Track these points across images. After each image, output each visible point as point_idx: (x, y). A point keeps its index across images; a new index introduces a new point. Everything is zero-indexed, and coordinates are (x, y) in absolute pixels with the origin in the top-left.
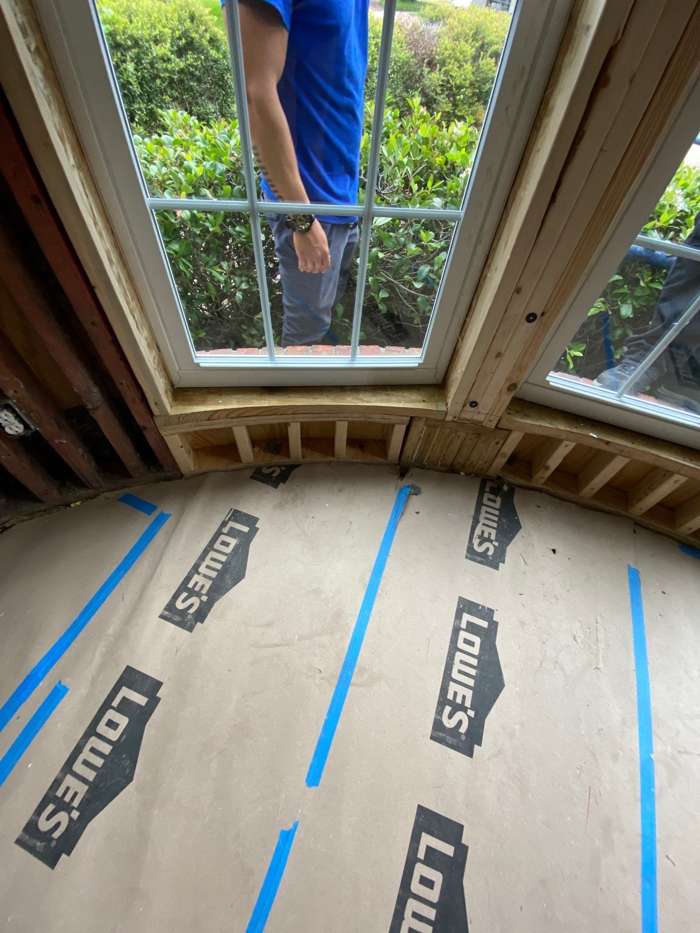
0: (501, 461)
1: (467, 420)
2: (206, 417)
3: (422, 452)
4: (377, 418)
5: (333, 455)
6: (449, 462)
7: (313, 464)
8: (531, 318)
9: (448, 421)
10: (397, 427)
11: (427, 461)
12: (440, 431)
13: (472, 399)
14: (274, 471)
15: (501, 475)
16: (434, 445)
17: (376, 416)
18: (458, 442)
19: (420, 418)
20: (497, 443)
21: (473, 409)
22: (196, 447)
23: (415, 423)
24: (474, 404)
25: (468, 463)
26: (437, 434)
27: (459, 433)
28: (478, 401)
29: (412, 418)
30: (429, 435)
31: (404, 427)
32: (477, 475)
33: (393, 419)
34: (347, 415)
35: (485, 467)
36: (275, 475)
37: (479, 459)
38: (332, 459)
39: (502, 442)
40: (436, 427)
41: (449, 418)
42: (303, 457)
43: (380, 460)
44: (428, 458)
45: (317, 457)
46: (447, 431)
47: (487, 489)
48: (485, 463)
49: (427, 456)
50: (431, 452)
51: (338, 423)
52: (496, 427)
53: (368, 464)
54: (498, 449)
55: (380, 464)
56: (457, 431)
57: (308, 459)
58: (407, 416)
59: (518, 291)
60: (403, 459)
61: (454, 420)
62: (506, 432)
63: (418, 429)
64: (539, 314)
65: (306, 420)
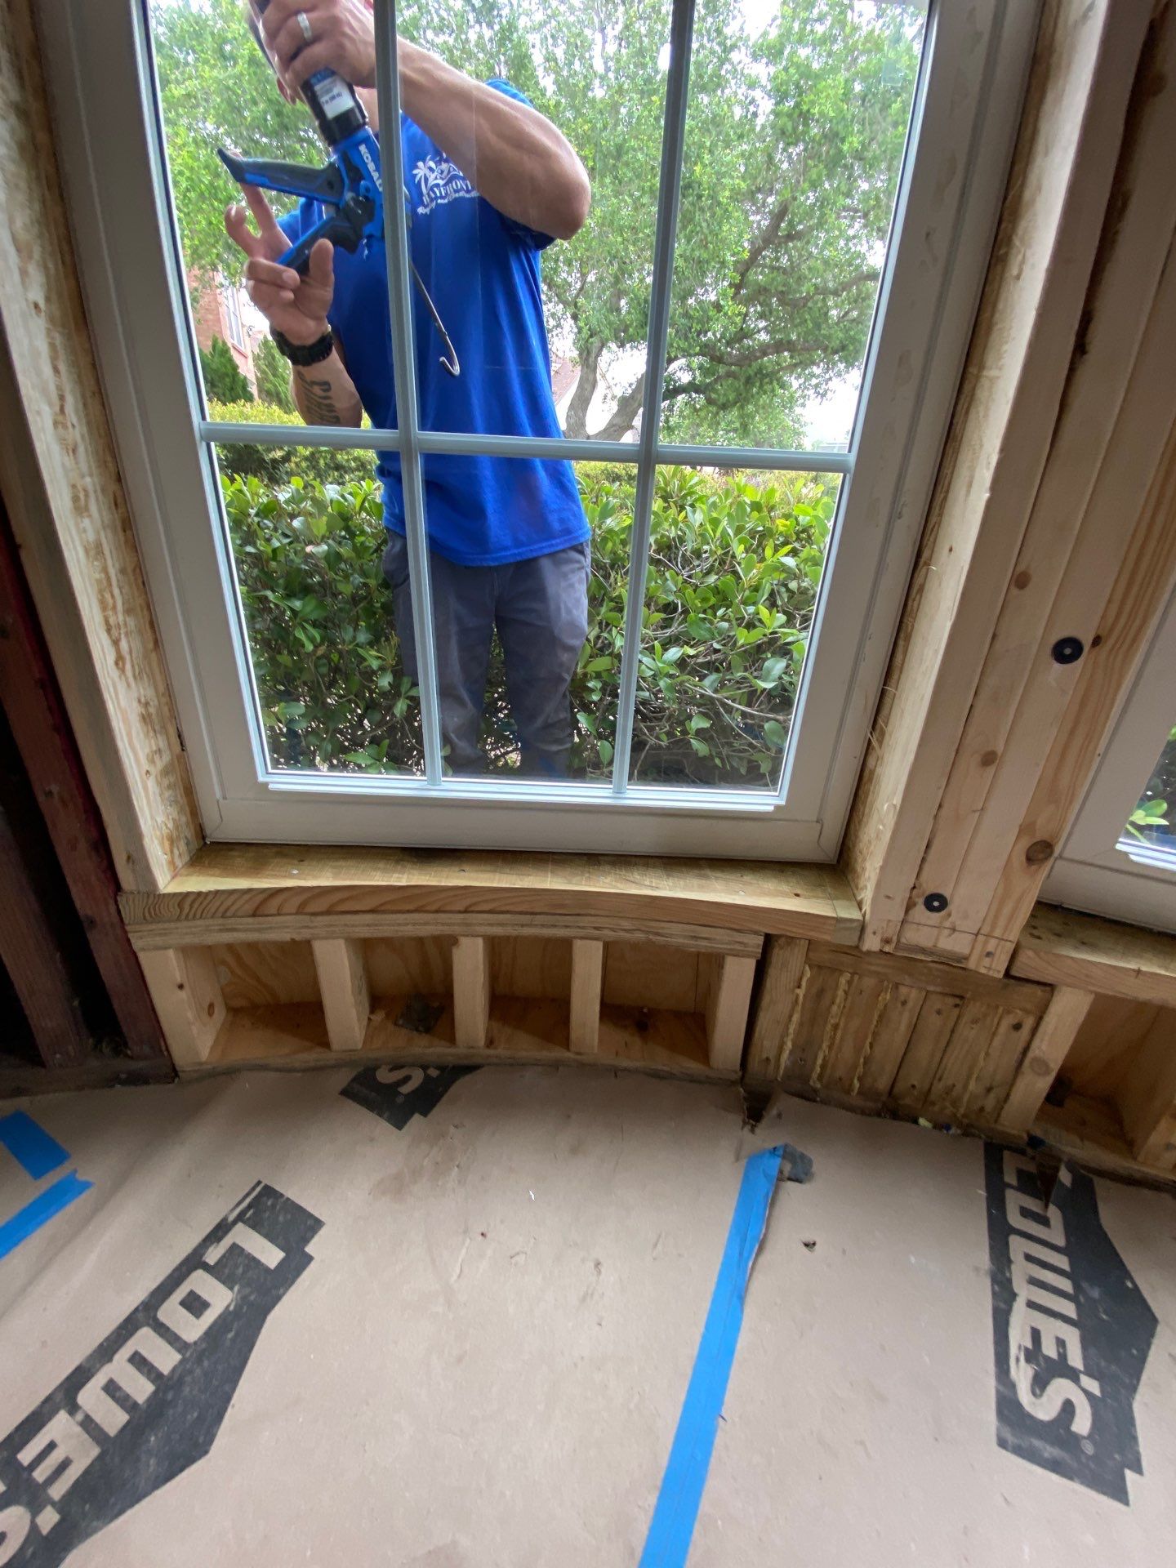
0: (1034, 1087)
1: (923, 950)
2: (249, 908)
3: (805, 1048)
4: (677, 935)
5: (566, 1043)
6: (883, 1084)
7: (516, 1065)
8: (1067, 651)
9: (869, 953)
10: (731, 965)
11: (820, 1077)
12: (849, 983)
13: (931, 889)
14: (407, 1079)
15: (1038, 1132)
16: (836, 1027)
17: (675, 929)
18: (902, 1022)
19: (791, 940)
20: (1017, 1027)
21: (935, 917)
22: (239, 1003)
23: (778, 955)
24: (936, 902)
25: (939, 1087)
26: (840, 993)
27: (903, 990)
28: (946, 892)
29: (769, 941)
30: (821, 993)
31: (750, 965)
32: (968, 1131)
33: (719, 940)
34: (599, 922)
35: (990, 1103)
36: (405, 1089)
37: (969, 1077)
38: (558, 1053)
39: (1029, 1023)
40: (836, 970)
41: (871, 943)
42: (490, 1043)
43: (693, 1066)
44: (823, 1067)
45: (526, 1047)
46: (869, 982)
47: (1010, 1178)
48: (989, 1090)
49: (819, 1062)
50: (830, 1047)
51: (578, 945)
52: (1007, 974)
53: (658, 1075)
54: (1020, 1049)
55: (693, 1079)
56: (896, 986)
57: (501, 1051)
58: (756, 933)
59: (1021, 581)
60: (754, 1064)
61: (887, 949)
62: (1039, 992)
63: (789, 968)
64: (1087, 641)
65: (498, 931)
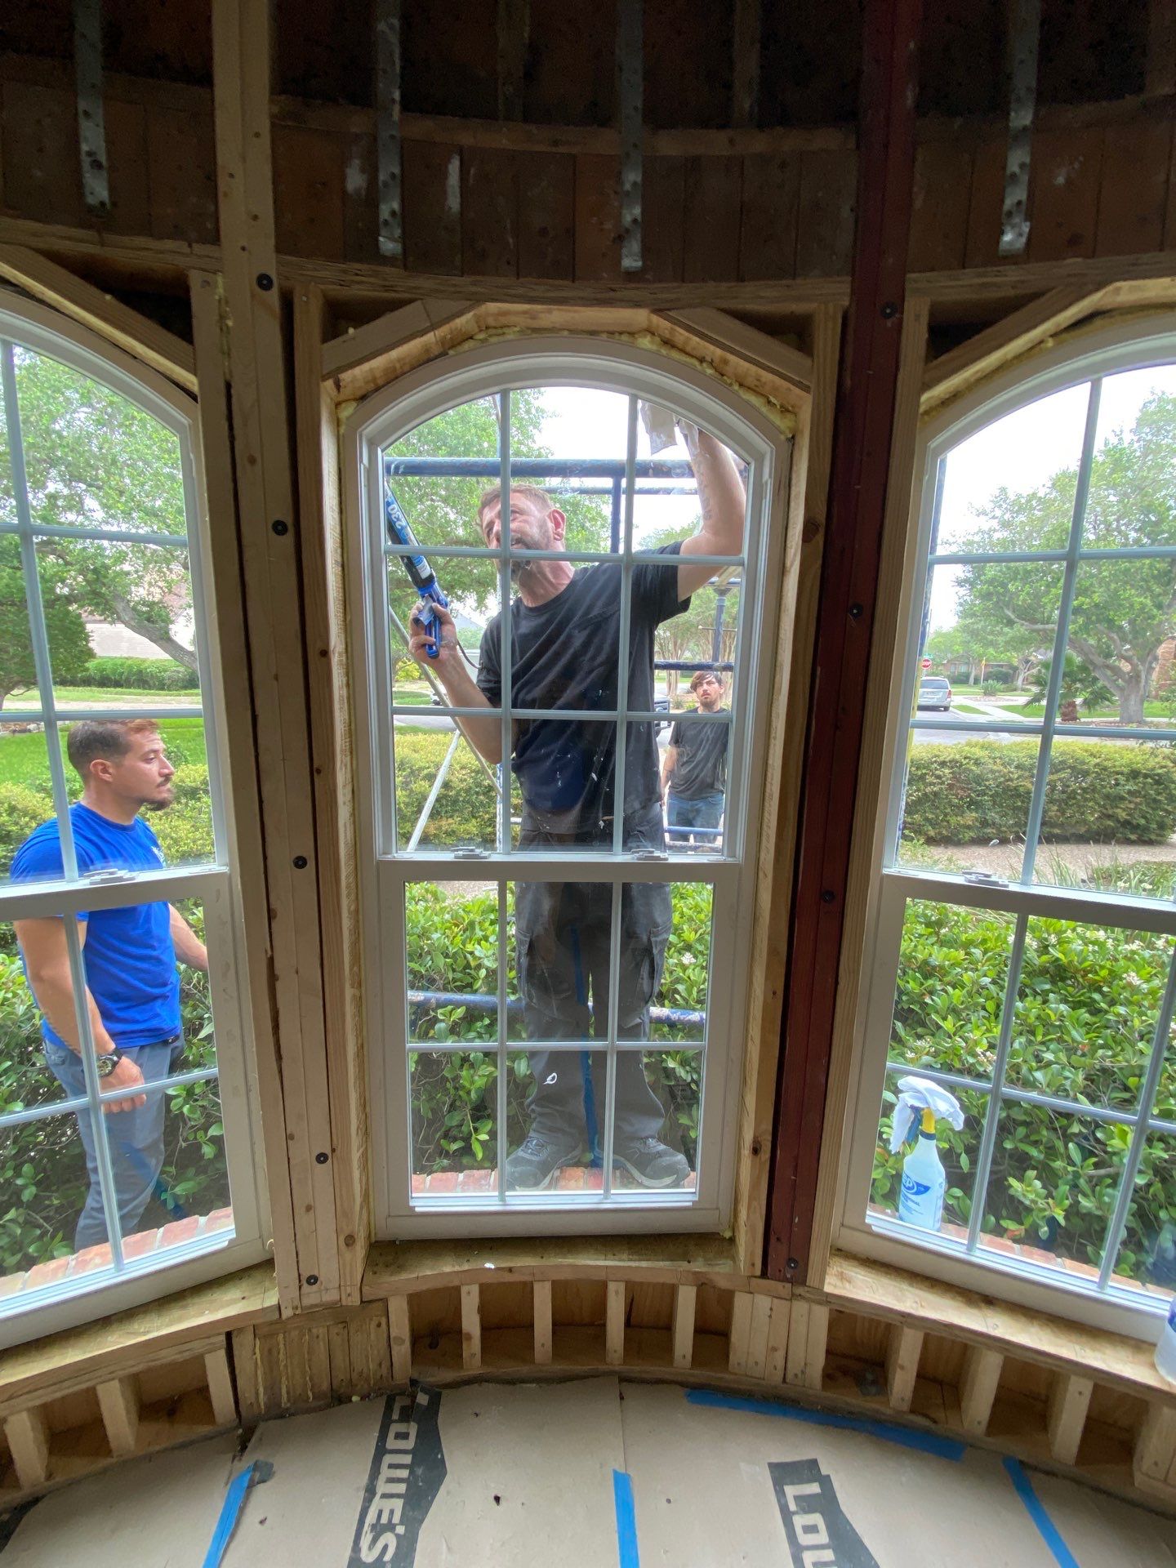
0: (402, 1351)
1: (316, 1306)
3: (272, 1388)
4: (169, 1355)
5: (109, 1452)
6: (325, 1386)
7: (73, 1483)
8: (322, 1158)
9: (288, 1319)
10: (210, 1360)
11: (289, 1400)
12: (283, 1339)
13: (305, 1275)
15: (415, 1376)
16: (286, 1366)
17: (163, 1353)
18: (322, 1347)
19: (241, 1330)
20: (379, 1325)
21: (315, 1288)
23: (235, 1341)
24: (313, 1280)
25: (355, 1376)
26: (282, 1346)
27: (314, 1331)
28: (316, 1273)
29: (229, 1335)
30: (270, 1351)
31: (222, 1353)
32: (379, 1392)
33: (197, 1347)
34: (111, 1369)
35: (384, 1371)
37: (367, 1361)
38: (104, 1462)
39: (384, 1321)
40: (272, 1335)
41: (287, 1313)
42: (49, 1477)
43: (204, 1429)
44: (288, 1393)
45: (80, 1466)
46: (295, 1333)
48: (380, 1365)
49: (284, 1391)
50: (287, 1379)
51: (100, 1389)
52: (362, 1302)
53: (183, 1446)
54: (385, 1335)
55: (208, 1438)
56: (310, 1330)
57: (59, 1479)
58: (219, 1334)
59: (290, 1137)
60: (243, 1413)
61: (297, 1312)
62: (380, 1304)
63: (246, 1348)
64: (328, 1151)
65: (37, 1402)
